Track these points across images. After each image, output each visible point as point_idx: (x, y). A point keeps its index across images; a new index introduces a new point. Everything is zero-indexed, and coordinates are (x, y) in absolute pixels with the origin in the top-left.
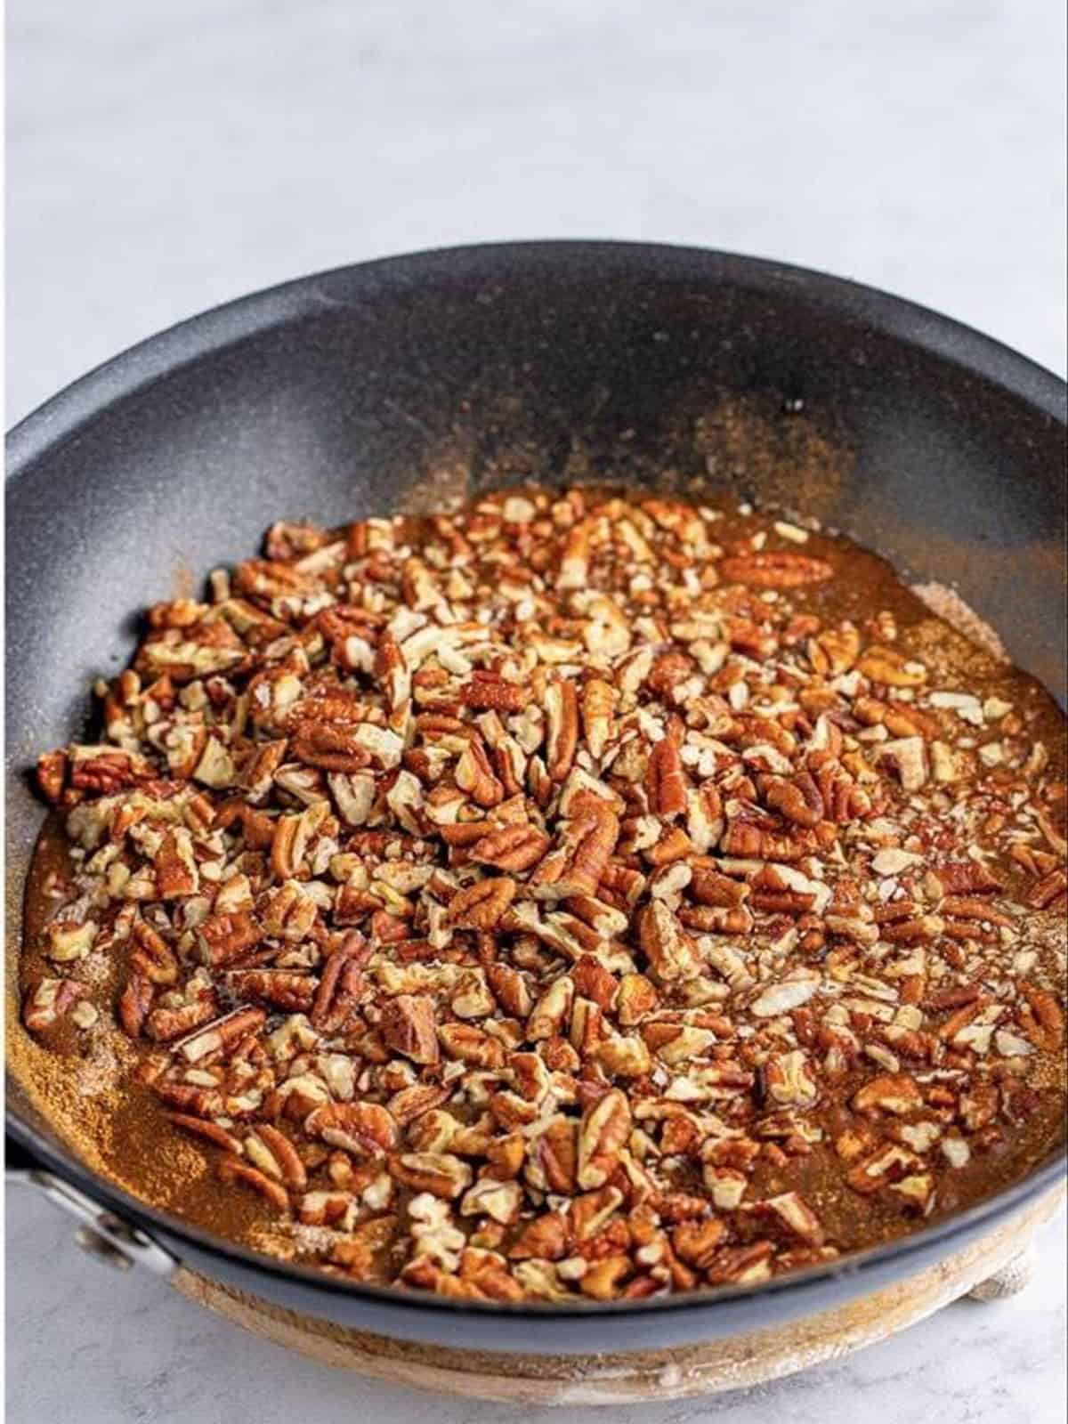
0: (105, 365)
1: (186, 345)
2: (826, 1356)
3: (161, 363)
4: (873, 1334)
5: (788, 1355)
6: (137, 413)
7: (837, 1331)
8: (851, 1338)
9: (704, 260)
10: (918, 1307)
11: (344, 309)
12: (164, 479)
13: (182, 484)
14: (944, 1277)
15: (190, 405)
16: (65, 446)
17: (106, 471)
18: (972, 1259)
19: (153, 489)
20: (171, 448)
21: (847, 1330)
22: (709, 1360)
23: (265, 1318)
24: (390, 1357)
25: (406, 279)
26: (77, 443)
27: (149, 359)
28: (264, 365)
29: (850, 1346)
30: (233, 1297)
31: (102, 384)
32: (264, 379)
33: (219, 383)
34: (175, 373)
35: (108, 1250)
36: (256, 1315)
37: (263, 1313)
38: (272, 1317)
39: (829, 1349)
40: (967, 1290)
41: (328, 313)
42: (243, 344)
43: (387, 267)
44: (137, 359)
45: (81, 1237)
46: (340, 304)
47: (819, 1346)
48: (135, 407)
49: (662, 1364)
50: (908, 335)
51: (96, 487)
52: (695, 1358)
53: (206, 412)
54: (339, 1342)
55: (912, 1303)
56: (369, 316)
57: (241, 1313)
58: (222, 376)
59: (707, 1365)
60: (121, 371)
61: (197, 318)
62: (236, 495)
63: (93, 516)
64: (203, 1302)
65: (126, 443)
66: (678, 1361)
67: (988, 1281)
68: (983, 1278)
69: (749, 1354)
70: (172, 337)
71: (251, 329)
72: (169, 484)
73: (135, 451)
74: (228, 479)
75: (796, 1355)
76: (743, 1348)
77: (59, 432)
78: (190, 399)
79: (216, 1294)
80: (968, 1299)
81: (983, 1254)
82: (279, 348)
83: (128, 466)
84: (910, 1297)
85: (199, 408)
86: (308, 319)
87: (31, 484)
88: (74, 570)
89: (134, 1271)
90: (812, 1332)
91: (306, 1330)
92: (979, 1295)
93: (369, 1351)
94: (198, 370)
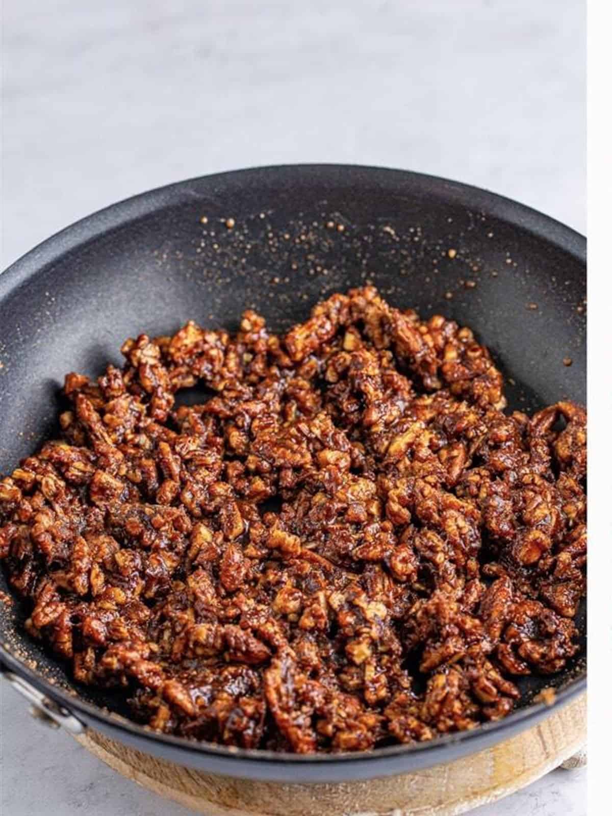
0: (69, 227)
1: (117, 217)
2: (483, 803)
3: (102, 227)
4: (508, 790)
5: (462, 803)
6: (88, 253)
7: (489, 789)
8: (497, 792)
9: (405, 178)
10: (533, 774)
11: (205, 199)
12: (103, 291)
13: (112, 294)
14: (547, 757)
15: (118, 250)
16: (45, 271)
17: (69, 286)
18: (563, 746)
19: (95, 296)
20: (106, 274)
21: (494, 788)
22: (418, 806)
23: (169, 788)
24: (239, 809)
25: (240, 184)
26: (53, 269)
27: (94, 224)
28: (159, 229)
29: (496, 796)
30: (151, 777)
31: (68, 237)
32: (160, 237)
33: (134, 238)
34: (110, 232)
35: (46, 718)
36: (163, 786)
37: (167, 785)
38: (172, 787)
39: (484, 798)
40: (559, 764)
41: (195, 201)
42: (148, 217)
43: (228, 177)
44: (88, 224)
45: (31, 711)
46: (203, 196)
47: (479, 797)
48: (86, 250)
49: (392, 810)
50: (518, 222)
51: (63, 295)
52: (410, 805)
53: (127, 254)
54: (210, 800)
55: (530, 772)
56: (219, 204)
57: (156, 786)
58: (137, 235)
59: (417, 809)
60: (79, 231)
61: (122, 202)
62: (142, 301)
63: (61, 310)
64: (133, 780)
65: (80, 270)
66: (401, 807)
67: (572, 758)
68: (568, 757)
69: (440, 803)
70: (108, 212)
71: (152, 209)
72: (105, 294)
73: (85, 275)
74: (138, 292)
75: (466, 803)
76: (437, 799)
77: (44, 263)
78: (117, 246)
79: (141, 775)
80: (560, 769)
81: (568, 744)
82: (168, 220)
83: (81, 283)
84: (529, 769)
85: (123, 251)
86: (185, 205)
87: (26, 291)
88: (50, 340)
89: (61, 730)
90: (475, 790)
91: (192, 794)
92: (566, 766)
93: (228, 806)
94: (123, 231)
